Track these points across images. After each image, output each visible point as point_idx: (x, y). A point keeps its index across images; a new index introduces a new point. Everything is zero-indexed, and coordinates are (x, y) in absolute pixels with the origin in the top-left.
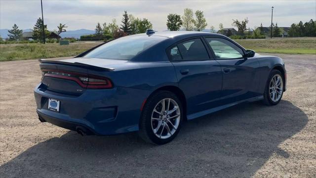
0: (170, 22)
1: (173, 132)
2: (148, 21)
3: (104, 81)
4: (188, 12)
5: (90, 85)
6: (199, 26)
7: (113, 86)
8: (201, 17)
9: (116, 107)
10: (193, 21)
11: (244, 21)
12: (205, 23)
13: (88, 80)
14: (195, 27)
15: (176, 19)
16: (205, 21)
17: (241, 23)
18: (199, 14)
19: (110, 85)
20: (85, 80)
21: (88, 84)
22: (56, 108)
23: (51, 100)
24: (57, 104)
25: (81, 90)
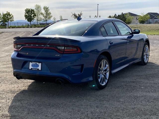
0: (27, 14)
1: (106, 81)
2: (10, 13)
3: (76, 48)
4: (38, 7)
5: (66, 51)
6: (46, 17)
7: (81, 52)
8: (47, 11)
9: (82, 66)
10: (42, 14)
11: (80, 14)
12: (51, 15)
13: (64, 48)
14: (43, 18)
15: (32, 12)
16: (50, 14)
17: (77, 15)
18: (46, 9)
19: (79, 51)
20: (61, 48)
21: (64, 51)
22: (38, 68)
23: (32, 63)
24: (38, 66)
25: (59, 55)
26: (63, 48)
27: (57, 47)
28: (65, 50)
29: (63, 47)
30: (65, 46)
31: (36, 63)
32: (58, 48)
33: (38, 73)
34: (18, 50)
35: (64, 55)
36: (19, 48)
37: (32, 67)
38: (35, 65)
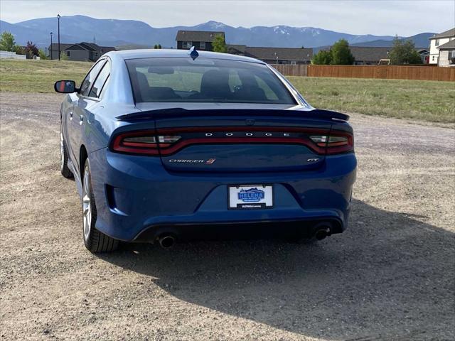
5: (331, 148)
22: (262, 201)
23: (240, 188)
24: (262, 195)
25: (315, 160)
26: (324, 139)
27: (311, 137)
28: (329, 145)
31: (254, 187)
32: (312, 141)
33: (265, 216)
34: (162, 152)
35: (327, 157)
36: (168, 145)
37: (241, 202)
38: (250, 194)
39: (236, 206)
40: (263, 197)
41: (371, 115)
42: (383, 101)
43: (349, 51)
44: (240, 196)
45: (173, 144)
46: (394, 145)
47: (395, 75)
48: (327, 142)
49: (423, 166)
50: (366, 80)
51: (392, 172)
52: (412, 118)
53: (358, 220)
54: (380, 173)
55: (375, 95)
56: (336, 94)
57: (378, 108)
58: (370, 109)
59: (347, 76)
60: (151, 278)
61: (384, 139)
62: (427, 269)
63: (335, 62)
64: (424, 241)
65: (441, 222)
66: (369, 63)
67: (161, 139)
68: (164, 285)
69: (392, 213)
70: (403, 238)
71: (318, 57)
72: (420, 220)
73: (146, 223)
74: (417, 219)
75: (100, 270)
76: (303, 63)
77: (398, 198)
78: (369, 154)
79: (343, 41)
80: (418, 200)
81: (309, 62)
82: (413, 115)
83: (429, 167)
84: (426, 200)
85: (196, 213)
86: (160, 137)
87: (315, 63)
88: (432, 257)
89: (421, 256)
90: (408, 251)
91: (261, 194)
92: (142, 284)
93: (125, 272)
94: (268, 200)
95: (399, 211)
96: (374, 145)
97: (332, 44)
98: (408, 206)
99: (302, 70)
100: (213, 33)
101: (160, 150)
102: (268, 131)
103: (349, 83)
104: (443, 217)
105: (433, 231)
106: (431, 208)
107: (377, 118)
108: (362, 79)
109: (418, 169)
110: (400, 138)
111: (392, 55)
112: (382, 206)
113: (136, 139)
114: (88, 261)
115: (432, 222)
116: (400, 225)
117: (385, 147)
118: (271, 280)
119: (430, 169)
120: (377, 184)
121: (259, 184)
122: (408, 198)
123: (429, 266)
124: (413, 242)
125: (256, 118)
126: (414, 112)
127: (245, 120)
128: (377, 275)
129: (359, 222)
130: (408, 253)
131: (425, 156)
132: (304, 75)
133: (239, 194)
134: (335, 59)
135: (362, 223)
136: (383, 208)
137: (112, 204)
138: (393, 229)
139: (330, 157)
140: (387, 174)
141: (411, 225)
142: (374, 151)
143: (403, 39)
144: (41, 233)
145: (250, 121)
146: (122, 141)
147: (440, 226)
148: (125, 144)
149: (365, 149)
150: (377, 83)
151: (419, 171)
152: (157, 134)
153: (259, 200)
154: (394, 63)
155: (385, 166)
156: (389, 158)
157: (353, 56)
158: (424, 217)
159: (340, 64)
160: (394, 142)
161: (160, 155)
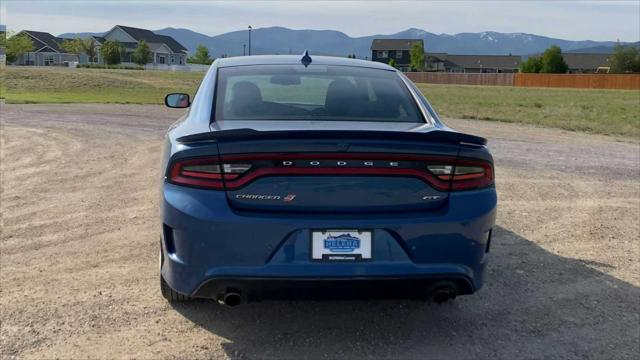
5: (458, 181)
21: (451, 182)
22: (356, 251)
23: (327, 234)
24: (357, 243)
25: (435, 198)
26: (448, 170)
27: (429, 167)
28: (455, 178)
29: (450, 167)
30: (454, 163)
31: (346, 233)
32: (431, 172)
33: (360, 272)
34: (228, 185)
35: (452, 194)
36: (236, 176)
37: (327, 252)
38: (340, 243)
39: (321, 257)
40: (358, 246)
41: (573, 130)
42: (593, 115)
43: (562, 59)
44: (327, 244)
45: (241, 175)
46: (592, 168)
47: (614, 85)
48: (453, 174)
49: (621, 195)
50: (580, 90)
51: (580, 203)
52: (622, 134)
53: (516, 268)
54: (564, 204)
55: (584, 108)
56: (539, 106)
57: (584, 123)
58: (574, 123)
59: (558, 85)
60: (222, 340)
61: (582, 160)
62: (592, 345)
63: (545, 70)
64: (599, 302)
65: (628, 274)
66: (585, 72)
67: (227, 168)
68: (233, 352)
69: (566, 259)
70: (572, 297)
71: (527, 66)
72: (601, 269)
73: (207, 274)
74: (598, 269)
75: (166, 326)
76: (510, 71)
77: (578, 238)
78: (557, 178)
79: (555, 47)
80: (604, 242)
81: (516, 71)
82: (624, 131)
83: (629, 197)
84: (615, 241)
85: (269, 264)
86: (225, 166)
87: (522, 71)
88: (605, 326)
89: (590, 325)
90: (574, 316)
91: (355, 243)
92: (207, 348)
93: (195, 330)
94: (365, 250)
95: (576, 257)
96: (566, 167)
97: (543, 51)
98: (589, 250)
99: (508, 80)
100: (410, 41)
101: (224, 183)
102: (368, 159)
103: (559, 94)
104: (633, 267)
105: (616, 287)
106: (620, 253)
107: (581, 134)
108: (576, 89)
109: (615, 199)
110: (602, 159)
111: (612, 63)
112: (555, 249)
113: (197, 168)
114: (159, 312)
115: (616, 274)
116: (571, 277)
117: (581, 171)
118: (374, 352)
119: (630, 199)
120: (557, 218)
121: (352, 229)
122: (590, 240)
123: (596, 340)
124: (584, 302)
125: (351, 141)
126: (627, 128)
127: (336, 144)
128: (520, 351)
129: (518, 271)
130: (572, 320)
131: (628, 183)
132: (510, 84)
133: (325, 241)
134: (546, 67)
135: (522, 272)
136: (556, 253)
137: (171, 249)
138: (561, 283)
139: (456, 194)
140: (572, 205)
141: (586, 278)
142: (565, 175)
143: (625, 45)
144: (124, 271)
145: (342, 145)
146: (181, 170)
147: (626, 280)
148: (184, 173)
149: (554, 173)
150: (592, 93)
151: (615, 202)
152: (221, 162)
153: (353, 250)
154: (613, 72)
155: (574, 194)
156: (581, 184)
157: (567, 63)
158: (606, 266)
159: (552, 72)
160: (593, 164)
161: (225, 189)
